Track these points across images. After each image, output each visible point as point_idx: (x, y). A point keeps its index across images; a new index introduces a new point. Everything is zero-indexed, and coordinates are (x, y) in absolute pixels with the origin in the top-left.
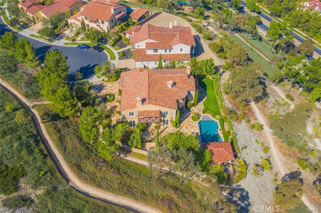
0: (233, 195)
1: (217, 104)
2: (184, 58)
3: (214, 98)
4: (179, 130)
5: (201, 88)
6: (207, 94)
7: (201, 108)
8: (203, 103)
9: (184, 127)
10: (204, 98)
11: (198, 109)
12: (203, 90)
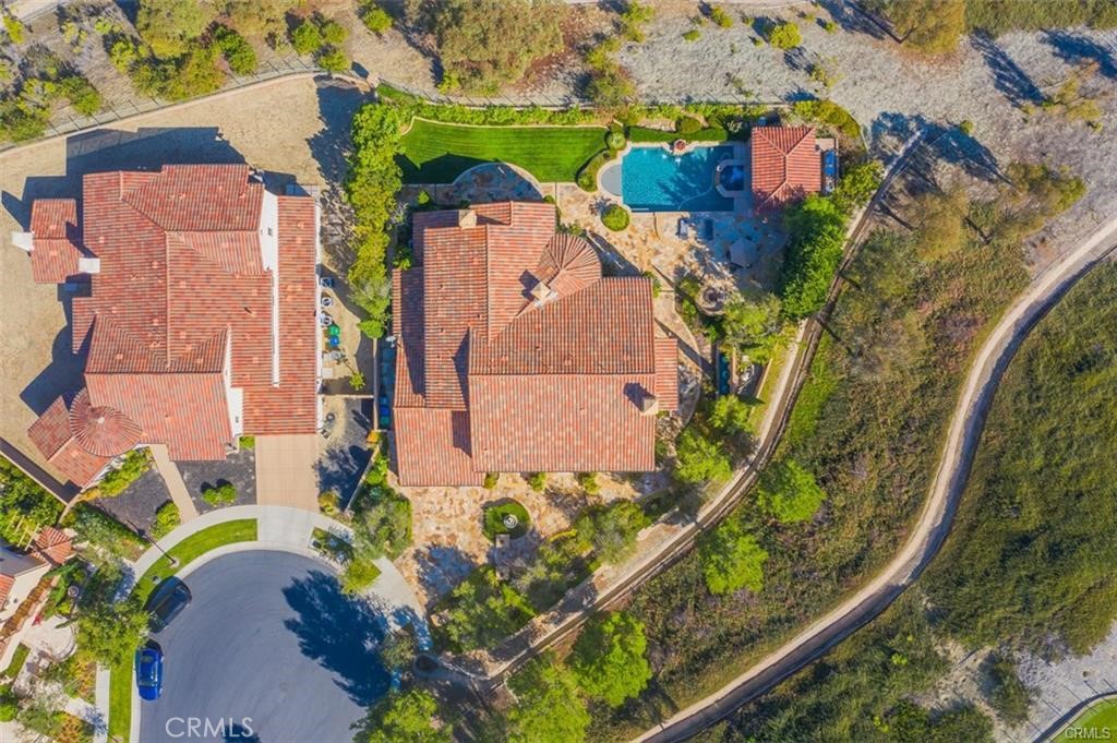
0: (890, 154)
1: (552, 134)
2: (301, 225)
3: (518, 137)
4: (663, 276)
5: (462, 176)
6: (497, 161)
7: (565, 192)
8: (540, 181)
9: (655, 261)
10: (516, 174)
11: (573, 203)
12: (473, 172)
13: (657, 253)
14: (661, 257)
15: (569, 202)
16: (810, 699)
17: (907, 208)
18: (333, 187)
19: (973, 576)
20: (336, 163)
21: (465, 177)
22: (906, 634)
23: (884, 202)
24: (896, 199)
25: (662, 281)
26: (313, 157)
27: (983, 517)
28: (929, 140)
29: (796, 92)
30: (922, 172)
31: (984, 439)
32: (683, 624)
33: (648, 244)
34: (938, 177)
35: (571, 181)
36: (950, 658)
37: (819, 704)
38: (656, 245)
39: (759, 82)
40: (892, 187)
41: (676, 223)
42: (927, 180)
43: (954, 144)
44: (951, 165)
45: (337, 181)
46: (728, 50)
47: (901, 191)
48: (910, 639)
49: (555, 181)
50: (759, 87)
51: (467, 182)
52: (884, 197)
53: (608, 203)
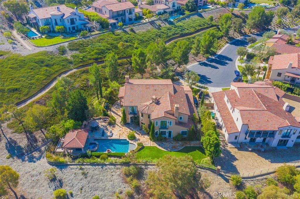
4: (119, 126)
5: (182, 148)
6: (170, 152)
7: (148, 144)
8: (156, 147)
9: (121, 129)
10: (164, 148)
11: (145, 141)
12: (178, 149)
13: (120, 130)
14: (119, 129)
15: (146, 142)
16: (100, 56)
17: (40, 137)
18: (225, 148)
19: (61, 65)
20: (226, 154)
21: (181, 148)
22: (78, 61)
23: (46, 140)
24: (42, 140)
25: (120, 125)
26: (234, 156)
27: (54, 72)
28: (23, 154)
29: (63, 169)
30: (31, 145)
31: (47, 83)
32: (123, 72)
33: (122, 132)
34: (27, 142)
35: (146, 146)
36: (71, 57)
37: (98, 55)
38: (120, 132)
39: (75, 174)
40: (41, 143)
41: (113, 136)
42: (30, 142)
43: (16, 151)
44: (21, 145)
45: (224, 149)
46: (83, 190)
47: (39, 142)
48: (77, 60)
49: (151, 146)
50: (76, 171)
51: (180, 146)
52: (46, 141)
53: (134, 141)
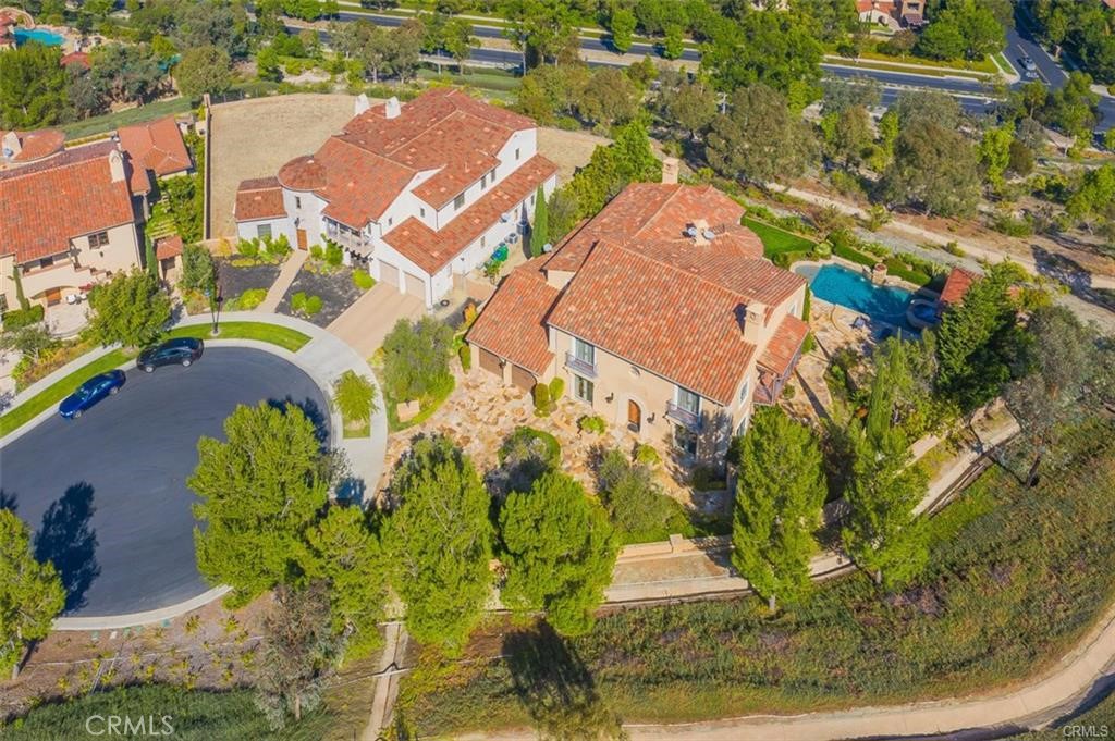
2: (539, 173)
4: (823, 348)
13: (824, 330)
14: (827, 335)
38: (826, 324)
41: (854, 319)
